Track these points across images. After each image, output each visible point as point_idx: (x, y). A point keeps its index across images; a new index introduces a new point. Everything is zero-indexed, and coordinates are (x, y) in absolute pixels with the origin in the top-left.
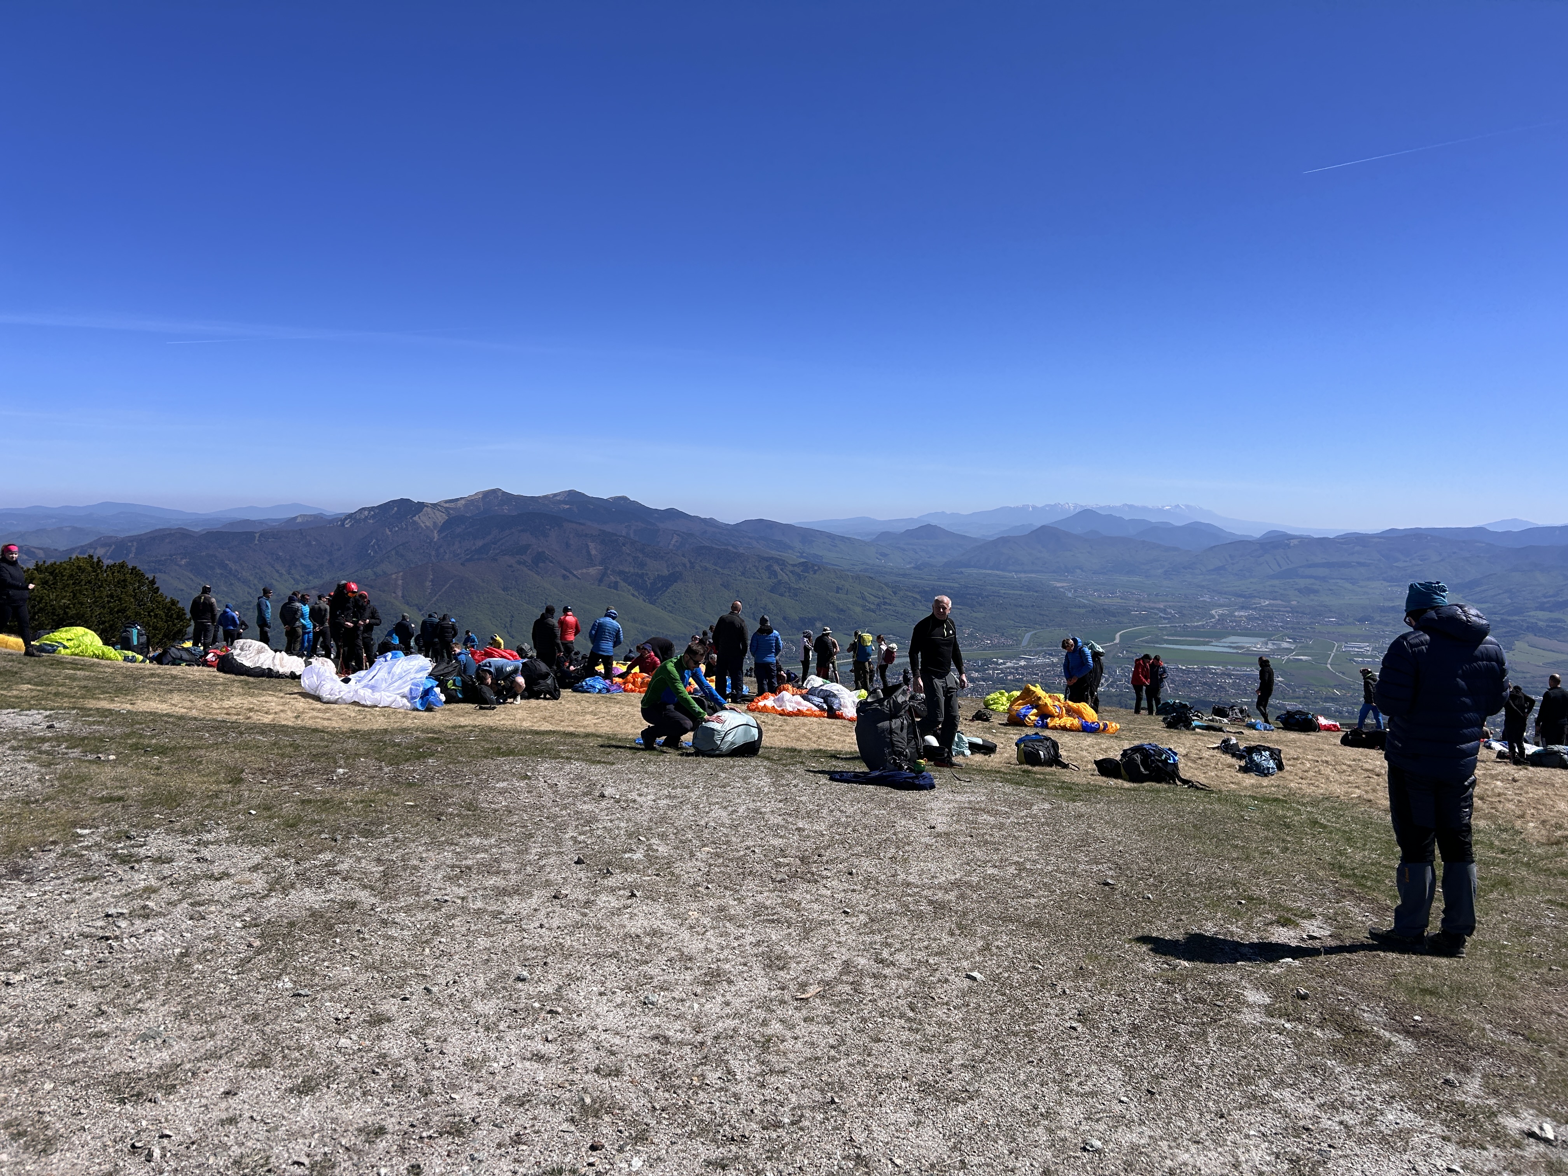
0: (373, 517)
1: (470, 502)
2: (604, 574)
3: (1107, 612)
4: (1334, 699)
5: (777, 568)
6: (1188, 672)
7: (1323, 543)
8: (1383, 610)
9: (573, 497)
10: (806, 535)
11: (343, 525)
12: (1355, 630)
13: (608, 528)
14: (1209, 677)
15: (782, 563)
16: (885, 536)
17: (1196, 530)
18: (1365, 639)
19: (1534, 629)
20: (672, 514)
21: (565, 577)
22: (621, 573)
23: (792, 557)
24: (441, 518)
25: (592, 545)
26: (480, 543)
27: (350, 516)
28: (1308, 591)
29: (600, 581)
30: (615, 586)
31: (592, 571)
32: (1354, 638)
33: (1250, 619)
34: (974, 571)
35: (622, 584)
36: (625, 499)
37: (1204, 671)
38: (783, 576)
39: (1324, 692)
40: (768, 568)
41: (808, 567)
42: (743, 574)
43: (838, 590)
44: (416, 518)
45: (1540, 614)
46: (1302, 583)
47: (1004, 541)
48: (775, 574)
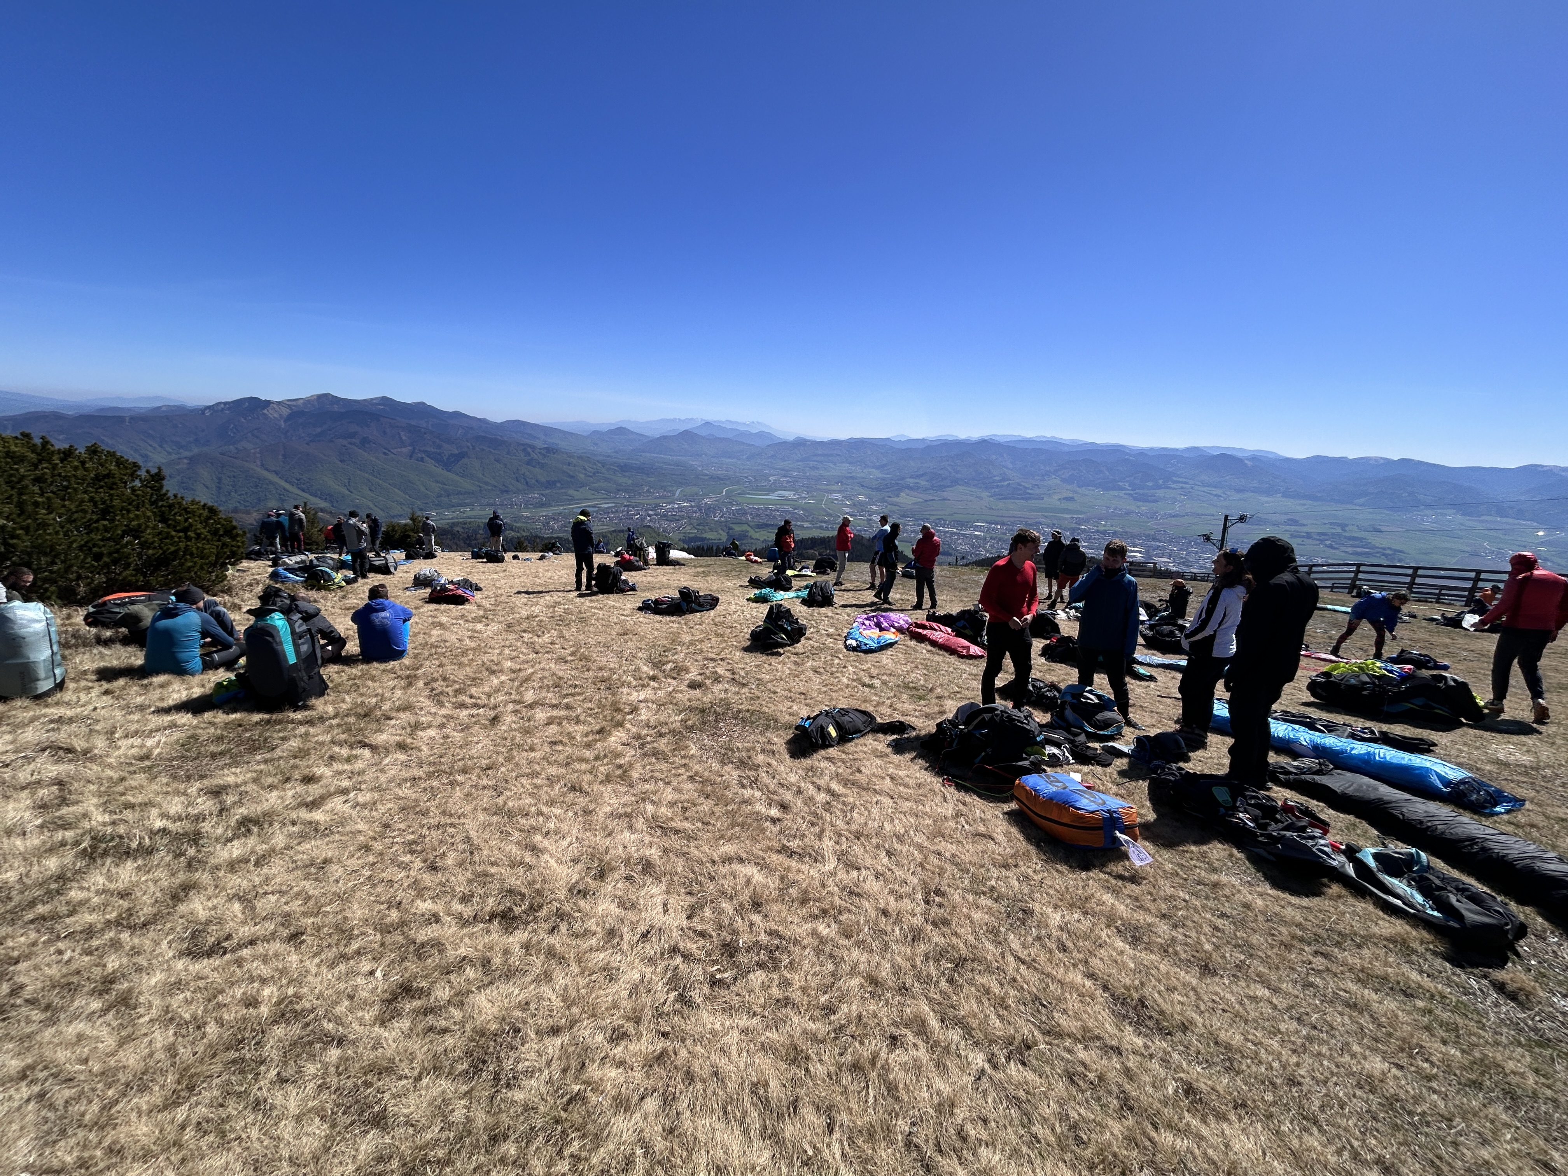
0: (229, 409)
1: (307, 401)
2: (413, 452)
3: (718, 478)
4: (825, 522)
5: (529, 450)
6: (758, 509)
7: (821, 443)
8: (847, 478)
9: (385, 401)
10: (547, 431)
11: (203, 413)
12: (835, 487)
13: (413, 423)
14: (768, 512)
15: (533, 448)
16: (595, 432)
17: (761, 435)
18: (839, 492)
19: (908, 487)
20: (457, 415)
21: (385, 454)
22: (425, 452)
23: (539, 444)
24: (286, 412)
25: (402, 434)
26: (319, 430)
27: (209, 407)
28: (814, 468)
29: (411, 457)
30: (422, 460)
31: (404, 450)
32: (834, 491)
33: (788, 482)
34: (648, 455)
35: (427, 459)
36: (423, 404)
37: (767, 509)
38: (533, 455)
39: (820, 518)
40: (524, 450)
41: (550, 450)
42: (508, 453)
43: (569, 464)
44: (265, 411)
45: (911, 480)
46: (812, 464)
47: (664, 438)
48: (529, 454)
